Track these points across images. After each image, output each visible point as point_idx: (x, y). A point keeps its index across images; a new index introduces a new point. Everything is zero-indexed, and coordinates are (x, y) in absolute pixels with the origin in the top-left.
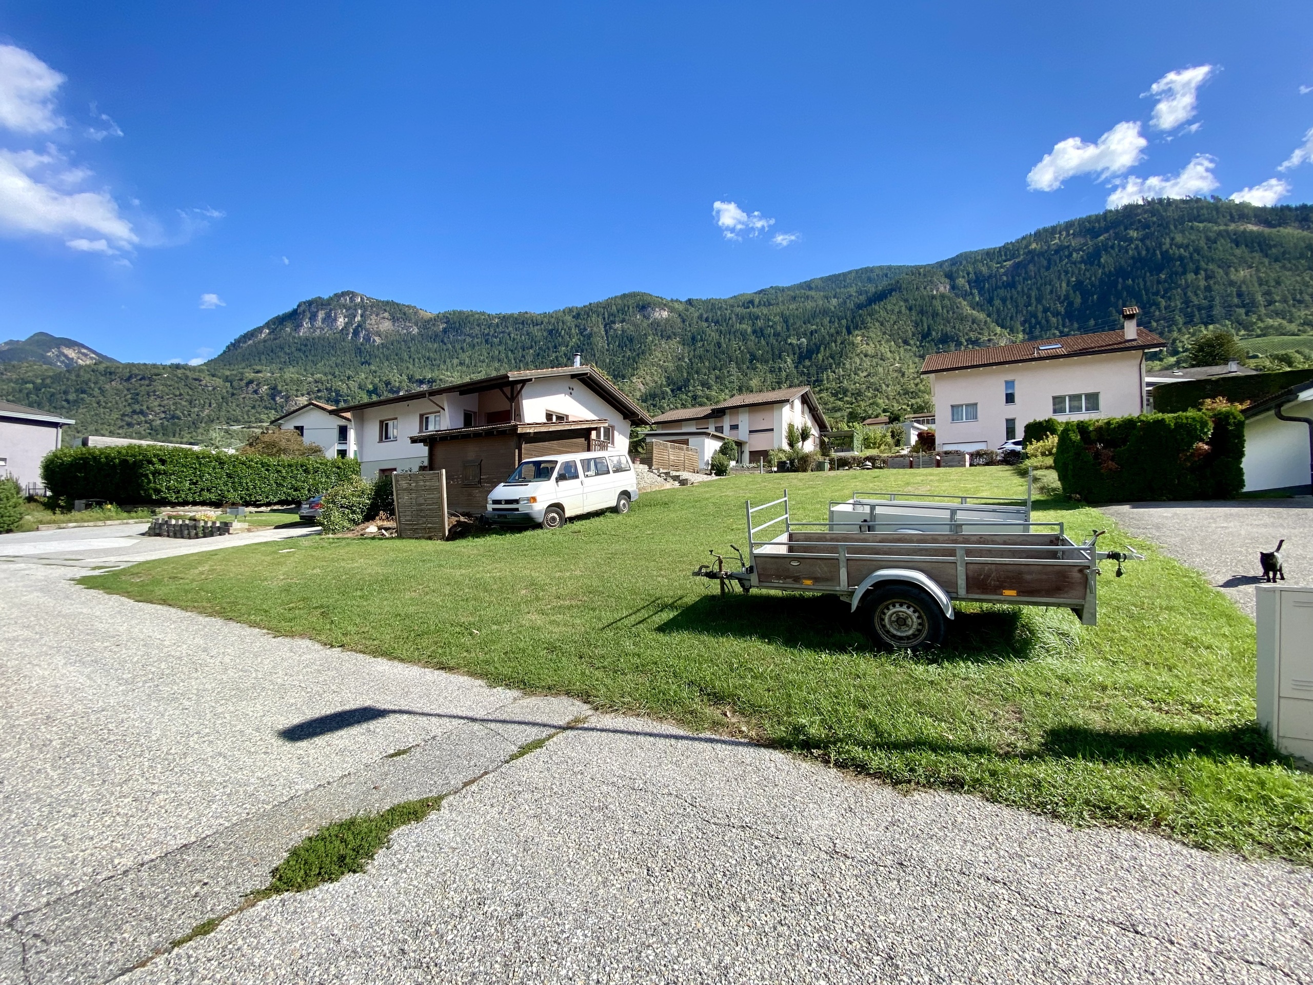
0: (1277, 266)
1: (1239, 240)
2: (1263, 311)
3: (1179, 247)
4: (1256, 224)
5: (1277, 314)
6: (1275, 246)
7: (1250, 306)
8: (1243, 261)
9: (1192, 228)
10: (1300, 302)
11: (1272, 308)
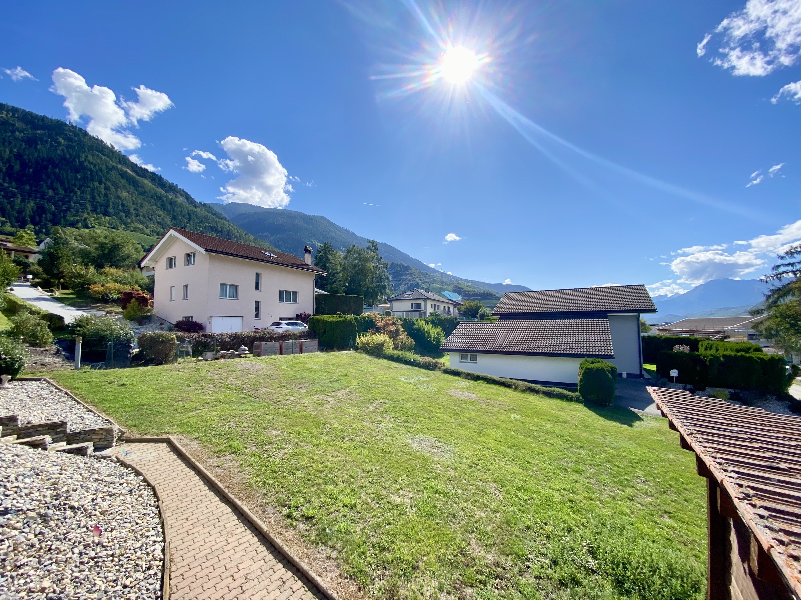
0: (142, 197)
1: (123, 175)
2: (134, 219)
3: (91, 163)
4: (131, 170)
5: (141, 222)
6: (141, 187)
7: (128, 214)
8: (124, 187)
9: (98, 156)
10: (151, 220)
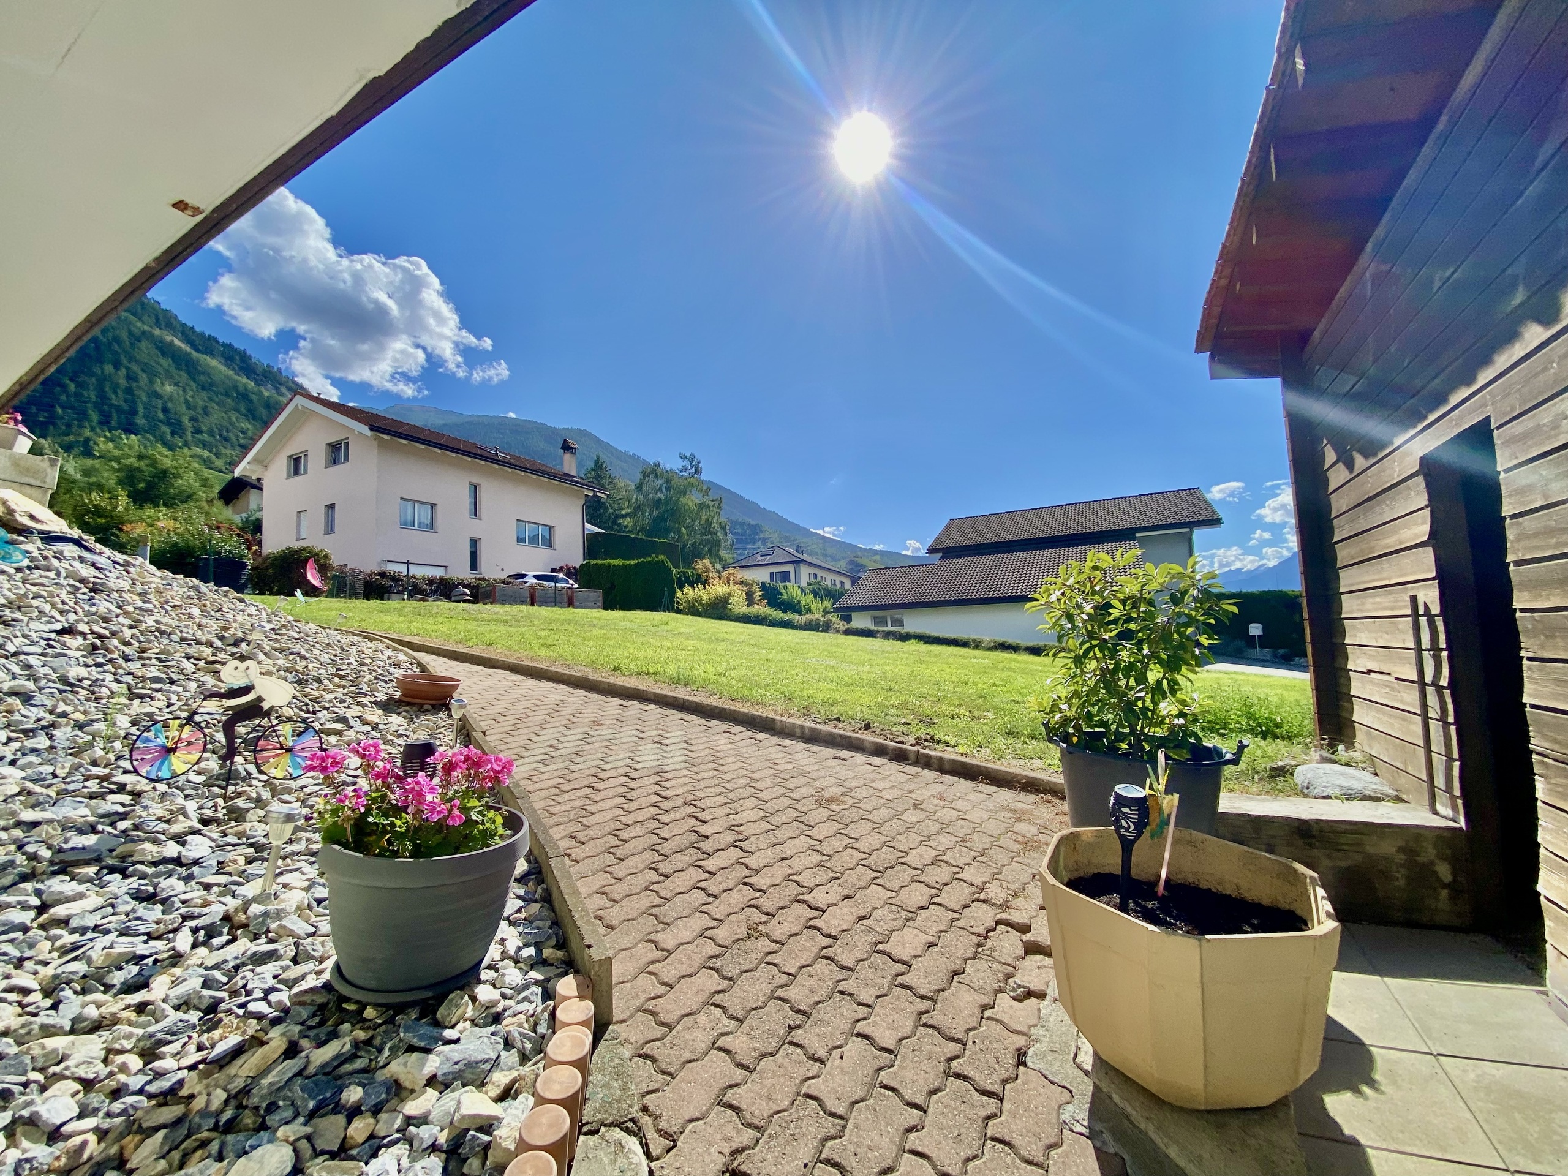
1: (166, 349)
4: (182, 341)
6: (203, 373)
7: (177, 428)
8: (168, 375)
11: (198, 436)
